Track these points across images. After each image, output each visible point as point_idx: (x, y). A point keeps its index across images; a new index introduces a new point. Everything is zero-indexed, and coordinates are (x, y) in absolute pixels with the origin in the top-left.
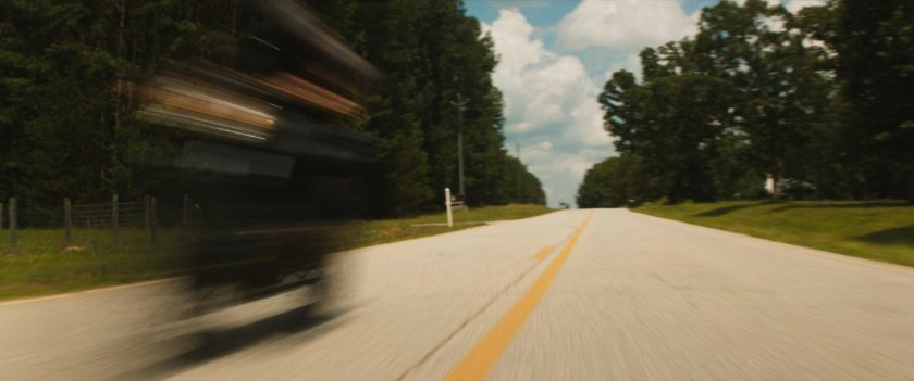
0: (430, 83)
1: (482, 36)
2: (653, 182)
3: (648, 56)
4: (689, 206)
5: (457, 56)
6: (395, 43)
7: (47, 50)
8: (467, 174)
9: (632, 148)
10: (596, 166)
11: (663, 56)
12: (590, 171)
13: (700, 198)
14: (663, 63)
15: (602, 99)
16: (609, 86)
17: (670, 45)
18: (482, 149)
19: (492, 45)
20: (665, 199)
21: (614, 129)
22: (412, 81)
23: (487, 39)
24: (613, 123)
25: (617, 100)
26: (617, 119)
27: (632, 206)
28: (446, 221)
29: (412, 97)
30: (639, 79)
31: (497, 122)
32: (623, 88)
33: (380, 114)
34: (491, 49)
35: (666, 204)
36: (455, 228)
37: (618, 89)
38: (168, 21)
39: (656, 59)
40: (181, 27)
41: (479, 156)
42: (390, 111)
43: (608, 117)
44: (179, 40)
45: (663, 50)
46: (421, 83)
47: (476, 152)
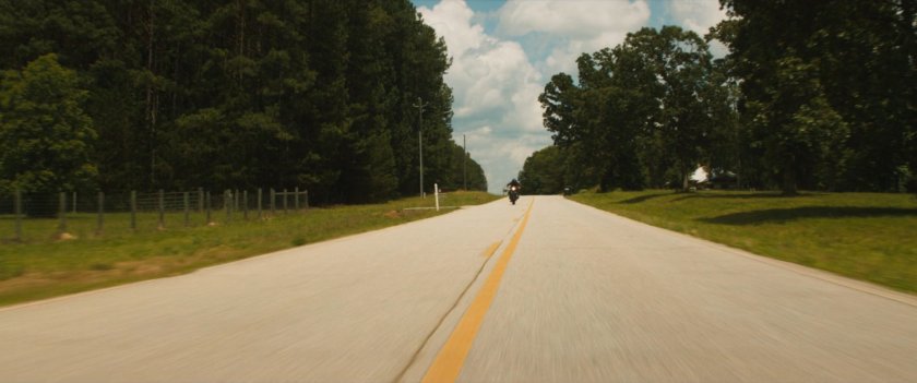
0: (395, 88)
1: (437, 41)
2: (589, 171)
3: (584, 62)
4: (619, 194)
5: (416, 62)
6: (368, 57)
7: (92, 66)
8: (425, 164)
9: (569, 142)
10: (536, 154)
11: (598, 61)
12: (529, 159)
13: (628, 186)
14: (598, 68)
15: (542, 99)
16: (549, 88)
17: (604, 52)
18: (434, 142)
19: (445, 49)
20: (598, 187)
21: (552, 124)
22: (382, 88)
23: (441, 43)
24: (552, 120)
25: (556, 100)
26: (554, 115)
27: (567, 194)
28: (434, 205)
29: (381, 101)
30: (576, 82)
31: (446, 115)
32: (560, 89)
33: (359, 118)
34: (445, 53)
35: (598, 192)
36: (442, 212)
37: (557, 90)
38: (200, 48)
39: (591, 64)
40: (213, 52)
41: (431, 148)
42: (367, 115)
43: (548, 113)
44: (209, 62)
45: (597, 55)
46: (388, 88)
47: (429, 145)
